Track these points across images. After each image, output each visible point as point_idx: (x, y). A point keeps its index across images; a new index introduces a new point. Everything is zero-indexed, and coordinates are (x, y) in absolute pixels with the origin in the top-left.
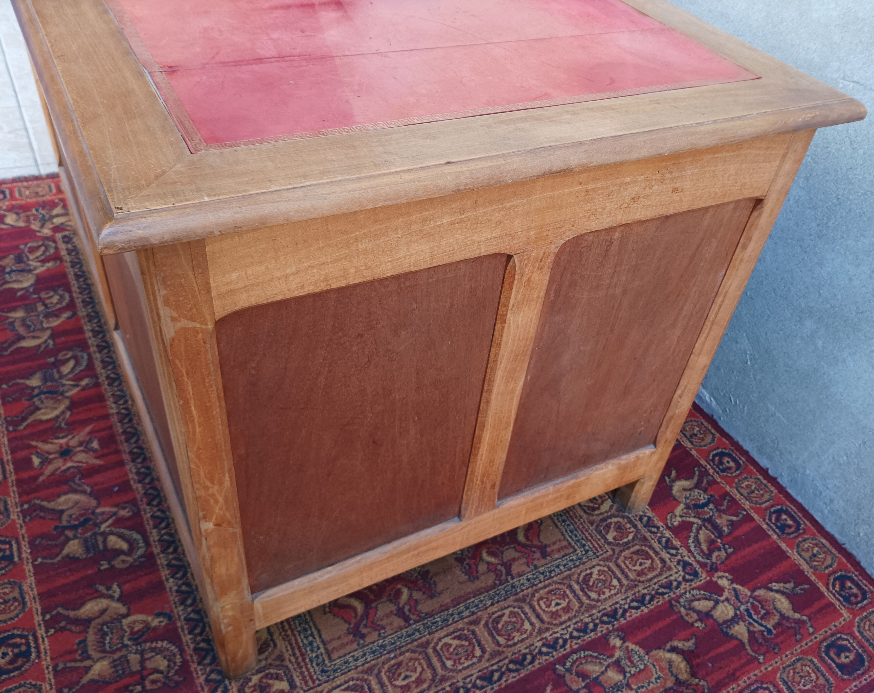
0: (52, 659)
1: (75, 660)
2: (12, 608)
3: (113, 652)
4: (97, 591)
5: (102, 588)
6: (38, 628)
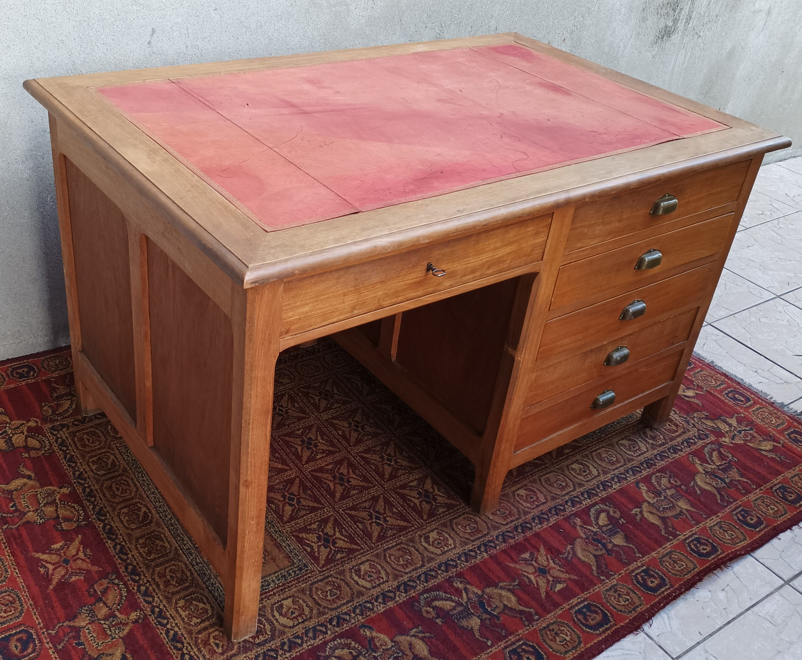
0: (693, 527)
1: (686, 517)
2: (676, 557)
3: (672, 502)
4: (641, 519)
5: (638, 518)
6: (680, 540)
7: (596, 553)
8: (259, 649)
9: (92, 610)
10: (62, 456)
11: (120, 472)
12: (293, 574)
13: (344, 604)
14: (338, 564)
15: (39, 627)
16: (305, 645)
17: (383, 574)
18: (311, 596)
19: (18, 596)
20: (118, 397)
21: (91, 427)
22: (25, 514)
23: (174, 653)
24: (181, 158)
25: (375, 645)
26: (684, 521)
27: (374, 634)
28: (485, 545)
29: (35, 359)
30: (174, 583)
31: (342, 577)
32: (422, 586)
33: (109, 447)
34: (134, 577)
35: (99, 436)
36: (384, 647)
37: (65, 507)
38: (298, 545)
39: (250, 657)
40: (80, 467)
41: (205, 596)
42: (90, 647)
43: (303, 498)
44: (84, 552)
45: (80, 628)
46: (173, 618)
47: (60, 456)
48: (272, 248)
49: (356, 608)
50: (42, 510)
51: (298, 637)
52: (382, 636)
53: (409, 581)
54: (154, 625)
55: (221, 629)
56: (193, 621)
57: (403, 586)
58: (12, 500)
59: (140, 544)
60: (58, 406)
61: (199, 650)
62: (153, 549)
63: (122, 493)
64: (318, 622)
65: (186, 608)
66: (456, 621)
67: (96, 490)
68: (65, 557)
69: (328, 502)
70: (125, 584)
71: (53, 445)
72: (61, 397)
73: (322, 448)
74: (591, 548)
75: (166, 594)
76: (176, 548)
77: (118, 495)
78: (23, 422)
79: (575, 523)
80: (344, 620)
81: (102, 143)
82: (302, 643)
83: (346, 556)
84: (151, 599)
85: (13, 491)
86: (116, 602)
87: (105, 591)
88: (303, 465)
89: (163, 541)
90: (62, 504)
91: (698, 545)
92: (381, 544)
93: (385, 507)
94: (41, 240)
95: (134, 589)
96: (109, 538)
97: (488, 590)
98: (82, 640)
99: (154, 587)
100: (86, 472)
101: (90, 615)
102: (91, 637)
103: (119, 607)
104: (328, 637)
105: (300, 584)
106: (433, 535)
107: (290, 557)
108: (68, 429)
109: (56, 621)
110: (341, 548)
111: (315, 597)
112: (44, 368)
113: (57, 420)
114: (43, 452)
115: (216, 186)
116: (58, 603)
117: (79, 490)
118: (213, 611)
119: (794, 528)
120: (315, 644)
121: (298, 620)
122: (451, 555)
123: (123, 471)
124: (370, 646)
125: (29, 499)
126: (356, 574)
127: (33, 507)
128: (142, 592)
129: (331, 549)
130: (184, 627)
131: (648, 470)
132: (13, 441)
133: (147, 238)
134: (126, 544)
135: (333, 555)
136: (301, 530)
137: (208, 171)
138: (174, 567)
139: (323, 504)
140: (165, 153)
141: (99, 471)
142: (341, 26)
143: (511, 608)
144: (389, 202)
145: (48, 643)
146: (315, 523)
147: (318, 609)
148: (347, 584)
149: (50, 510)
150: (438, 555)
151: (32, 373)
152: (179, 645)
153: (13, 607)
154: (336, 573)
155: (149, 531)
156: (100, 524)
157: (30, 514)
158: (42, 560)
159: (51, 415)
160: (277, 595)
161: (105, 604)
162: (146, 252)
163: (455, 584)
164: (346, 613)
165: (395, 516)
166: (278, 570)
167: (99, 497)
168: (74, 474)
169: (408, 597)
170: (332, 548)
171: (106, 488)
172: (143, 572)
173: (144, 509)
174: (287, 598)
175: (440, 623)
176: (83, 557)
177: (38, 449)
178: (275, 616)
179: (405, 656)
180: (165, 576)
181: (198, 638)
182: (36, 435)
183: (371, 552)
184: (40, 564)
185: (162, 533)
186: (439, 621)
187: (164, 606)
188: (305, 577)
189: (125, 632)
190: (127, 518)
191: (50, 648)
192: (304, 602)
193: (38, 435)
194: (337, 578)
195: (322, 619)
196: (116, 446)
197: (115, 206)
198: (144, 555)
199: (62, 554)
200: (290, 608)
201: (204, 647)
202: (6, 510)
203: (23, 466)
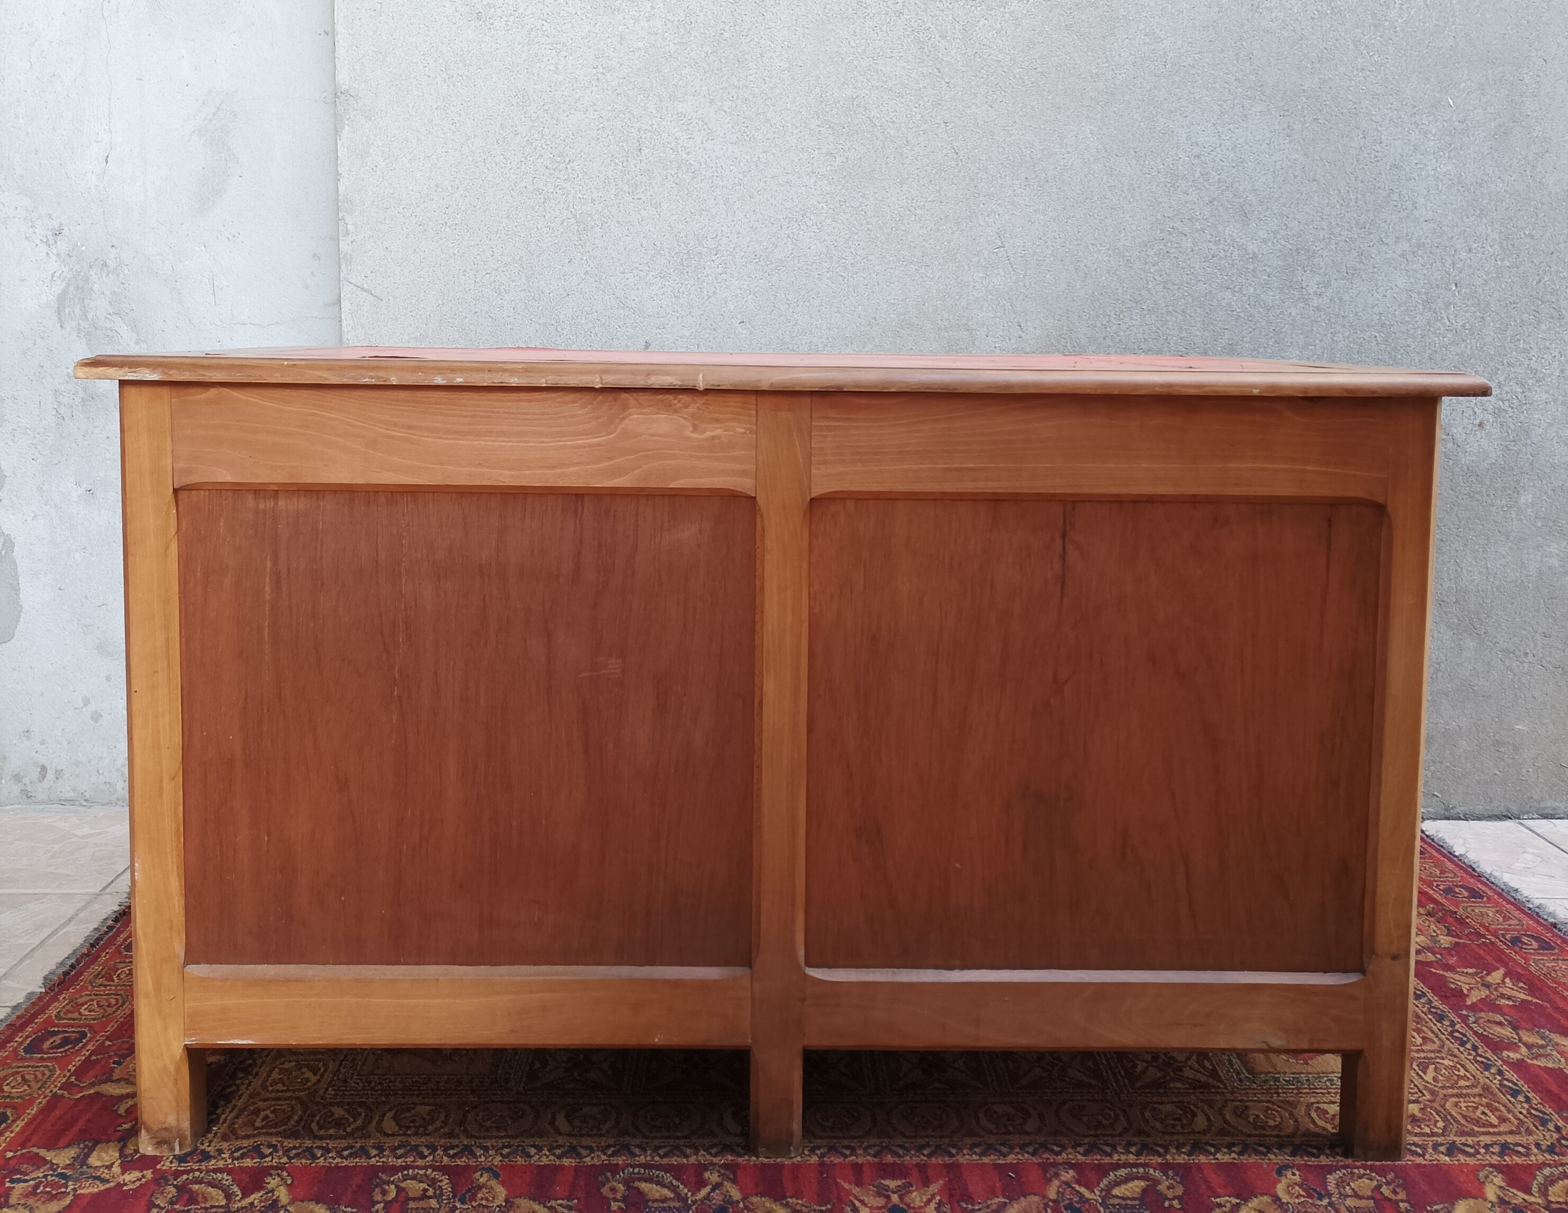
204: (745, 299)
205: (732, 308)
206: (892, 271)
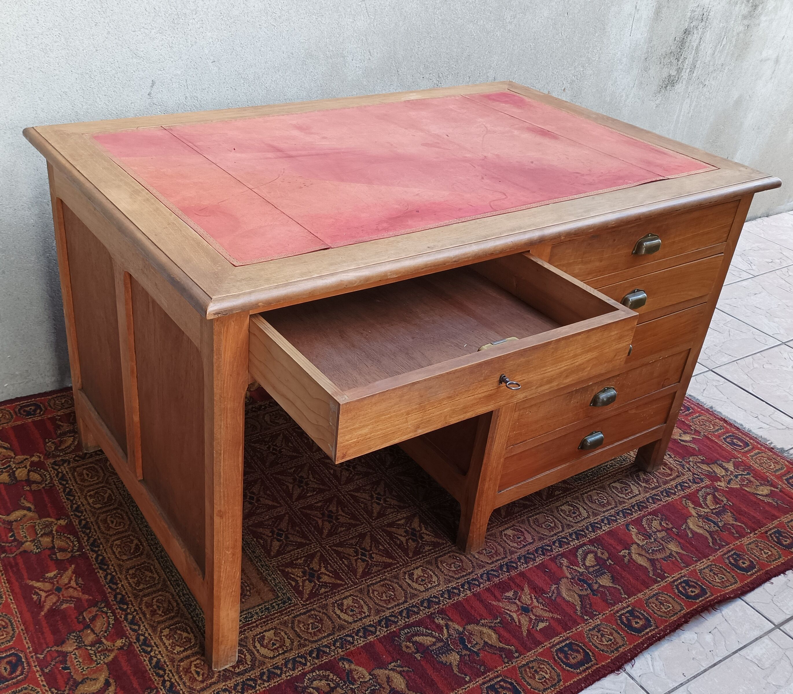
0: (682, 570)
1: (676, 559)
2: (663, 599)
3: (662, 545)
4: (629, 561)
5: (626, 560)
6: (668, 582)
7: (581, 593)
8: (239, 678)
9: (80, 636)
10: (62, 490)
11: (116, 506)
12: (276, 607)
13: (324, 637)
14: (321, 598)
15: (28, 651)
16: (283, 676)
17: (365, 609)
18: (293, 628)
19: (10, 621)
20: (112, 433)
21: (91, 463)
22: (23, 543)
23: (156, 680)
24: (162, 198)
25: (353, 678)
26: (673, 563)
27: (353, 667)
28: (468, 583)
29: (43, 398)
30: (160, 613)
31: (324, 611)
32: (403, 622)
33: (107, 482)
34: (122, 606)
35: (97, 472)
36: (361, 680)
37: (61, 538)
38: (283, 579)
39: (229, 685)
40: (78, 500)
41: (189, 626)
42: (76, 671)
43: (291, 534)
44: (76, 581)
45: (67, 653)
46: (157, 646)
47: (60, 489)
48: (238, 281)
49: (336, 641)
50: (39, 540)
51: (277, 668)
52: (361, 669)
53: (390, 616)
54: (139, 652)
55: (203, 658)
56: (176, 650)
57: (384, 621)
58: (11, 530)
59: (130, 575)
60: (61, 442)
61: (180, 678)
62: (142, 579)
63: (116, 526)
64: (298, 654)
65: (170, 637)
66: (435, 656)
67: (92, 522)
68: (57, 585)
69: (315, 538)
70: (113, 613)
71: (54, 479)
72: (64, 434)
73: (313, 486)
74: (576, 588)
75: (152, 623)
76: (164, 580)
77: (112, 528)
78: (26, 457)
79: (561, 564)
80: (324, 652)
81: (88, 185)
82: (281, 673)
83: (330, 591)
84: (137, 627)
85: (13, 522)
86: (104, 629)
87: (93, 619)
88: (293, 502)
89: (152, 572)
90: (58, 535)
91: (687, 588)
92: (365, 580)
93: (371, 545)
94: (48, 283)
95: (121, 617)
96: (101, 568)
97: (469, 627)
98: (69, 664)
99: (141, 615)
100: (83, 505)
101: (78, 641)
102: (77, 662)
103: (106, 634)
104: (307, 669)
105: (283, 617)
106: (418, 572)
107: (275, 590)
108: (69, 464)
109: (44, 646)
110: (325, 583)
111: (296, 629)
112: (50, 407)
113: (59, 456)
114: (44, 485)
115: (192, 224)
116: (48, 629)
117: (76, 522)
118: (196, 641)
119: (787, 572)
120: (294, 675)
121: (278, 651)
122: (434, 592)
123: (118, 505)
124: (348, 678)
125: (27, 529)
126: (339, 609)
127: (30, 537)
128: (129, 620)
129: (315, 584)
130: (167, 655)
131: (639, 512)
132: (16, 475)
133: (130, 276)
134: (117, 574)
135: (317, 590)
136: (287, 565)
137: (187, 211)
138: (160, 597)
139: (310, 540)
140: (147, 194)
141: (96, 504)
142: (338, 77)
143: (492, 645)
144: (361, 239)
145: (35, 666)
146: (301, 558)
147: (299, 641)
148: (329, 618)
149: (46, 541)
150: (421, 592)
151: (38, 411)
152: (161, 672)
153: (5, 631)
154: (319, 607)
155: (139, 563)
156: (93, 555)
157: (28, 543)
158: (36, 588)
159: (54, 451)
160: (259, 627)
161: (92, 630)
162: (130, 290)
163: (436, 621)
164: (326, 646)
165: (380, 553)
166: (262, 602)
167: (94, 529)
168: (71, 507)
169: (388, 632)
170: (317, 582)
171: (101, 520)
172: (131, 601)
173: (136, 541)
174: (269, 630)
175: (419, 658)
176: (75, 585)
177: (39, 483)
178: (256, 647)
179: (382, 689)
180: (152, 606)
181: (180, 665)
182: (39, 469)
183: (355, 588)
184: (33, 592)
185: (152, 564)
186: (418, 656)
187: (149, 634)
188: (288, 610)
189: (110, 658)
190: (119, 549)
191: (38, 671)
192: (286, 634)
193: (41, 469)
194: (320, 612)
195: (303, 651)
196: (114, 481)
197: (104, 247)
198: (134, 585)
199: (55, 583)
200: (272, 640)
201: (185, 675)
202: (5, 539)
203: (24, 499)
204: (215, 45)
205: (207, 52)
206: (302, 20)
